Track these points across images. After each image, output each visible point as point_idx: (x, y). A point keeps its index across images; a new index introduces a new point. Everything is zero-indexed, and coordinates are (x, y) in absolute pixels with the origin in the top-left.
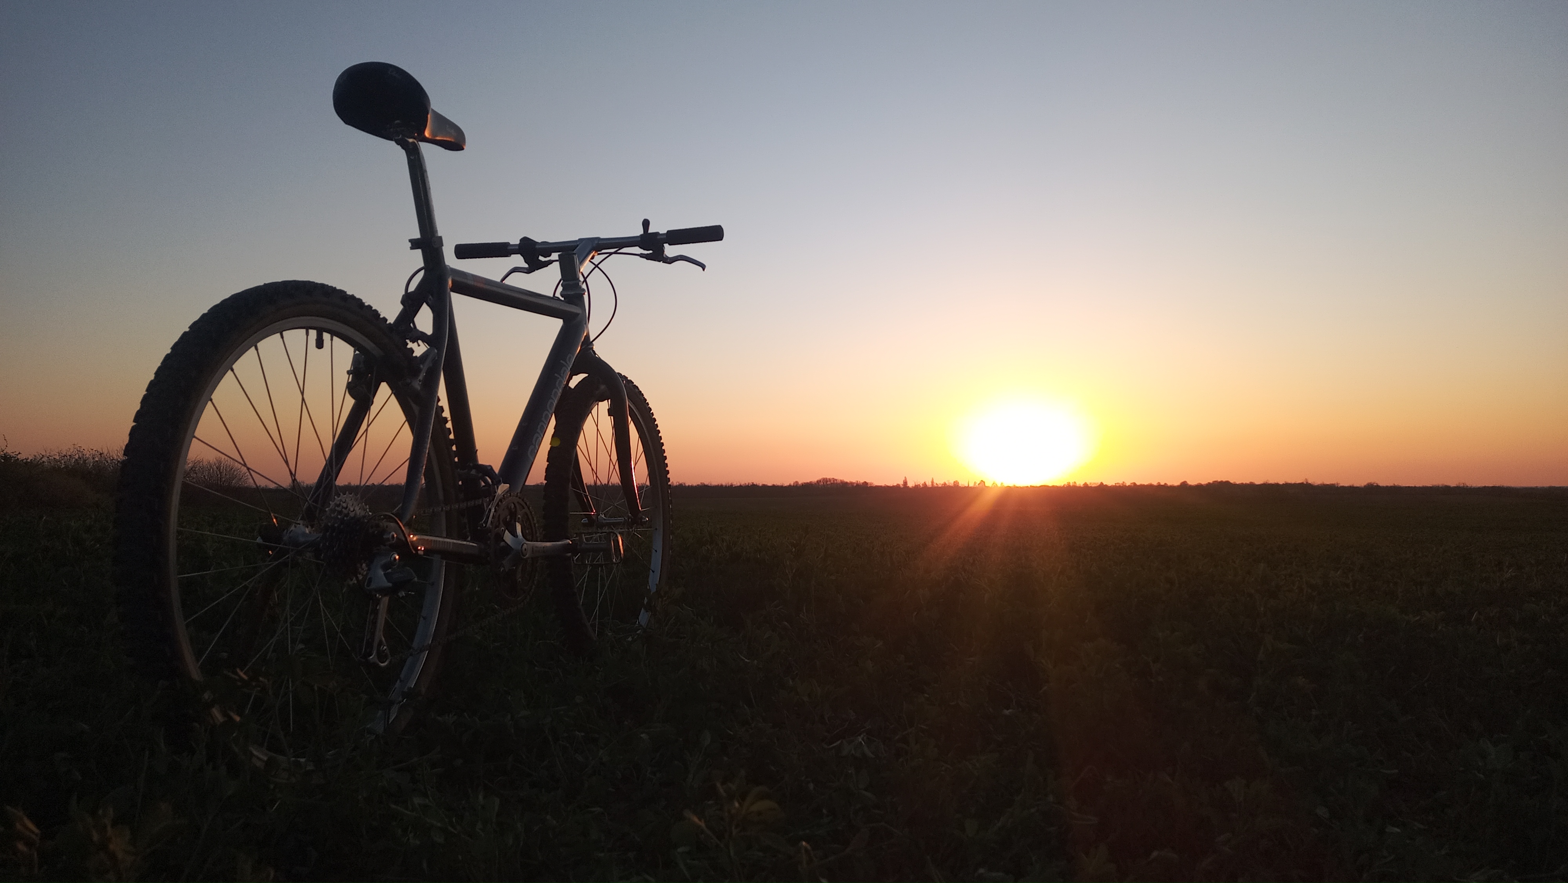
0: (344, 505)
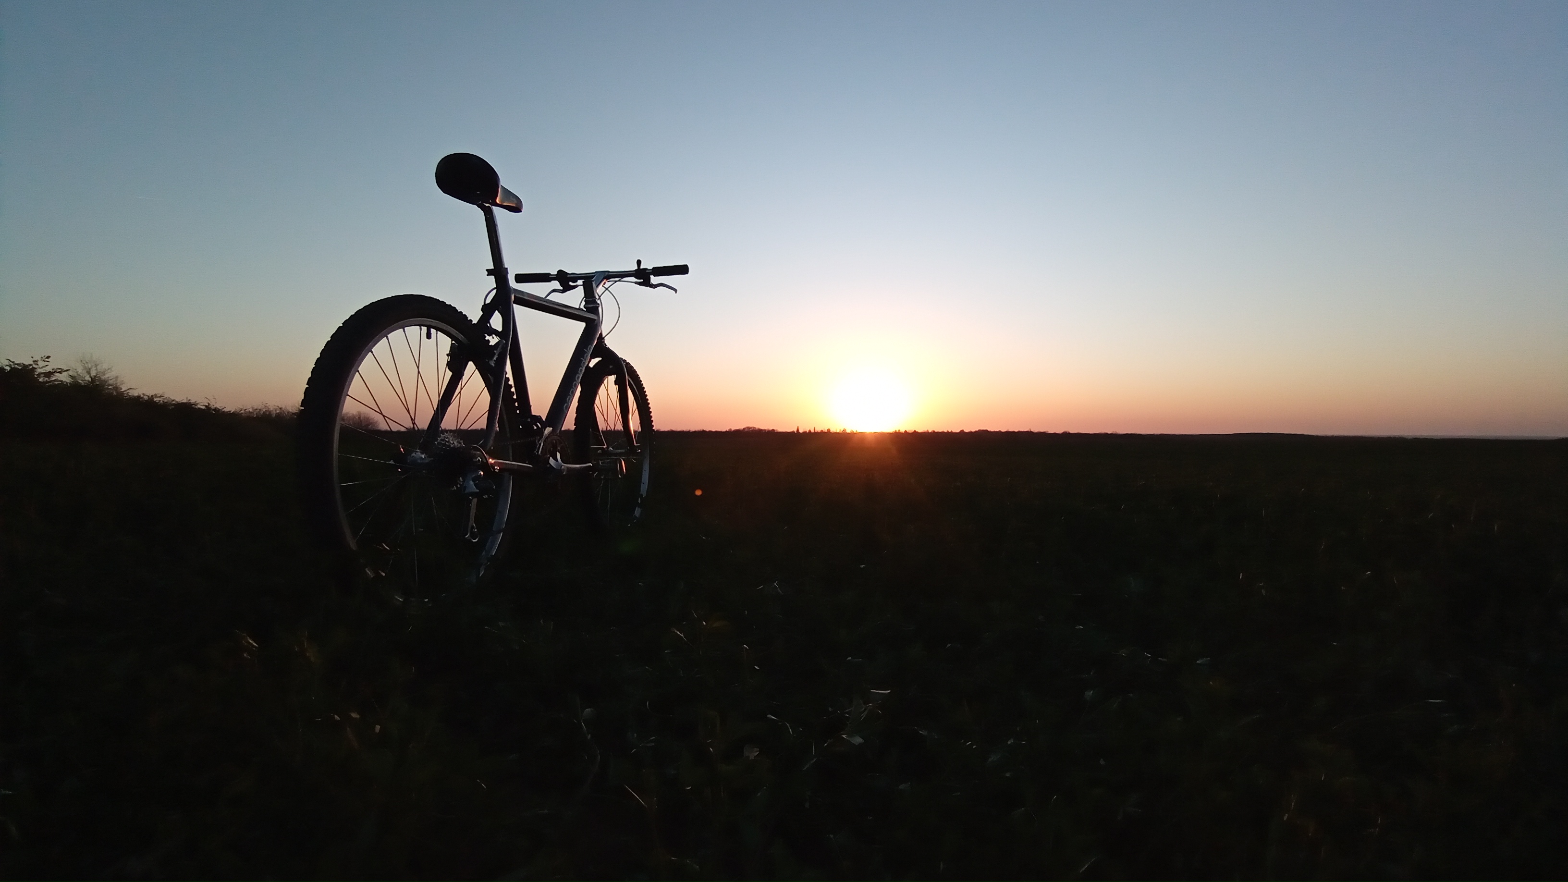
0: (447, 440)
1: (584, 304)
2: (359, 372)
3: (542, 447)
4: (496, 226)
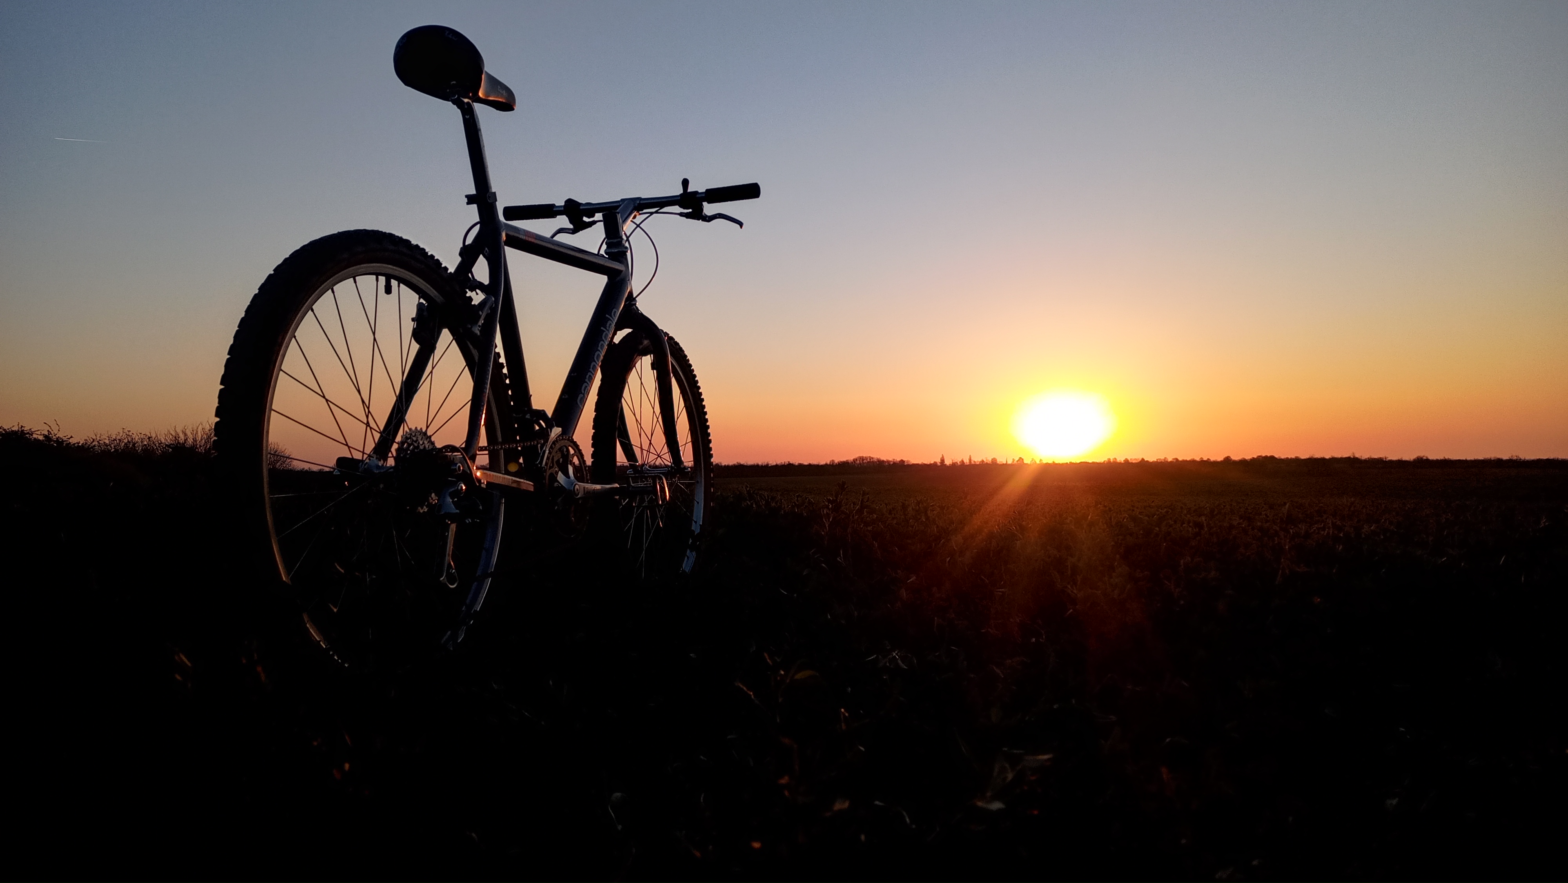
0: (414, 439)
1: (605, 248)
2: (296, 338)
3: (548, 455)
4: (479, 132)
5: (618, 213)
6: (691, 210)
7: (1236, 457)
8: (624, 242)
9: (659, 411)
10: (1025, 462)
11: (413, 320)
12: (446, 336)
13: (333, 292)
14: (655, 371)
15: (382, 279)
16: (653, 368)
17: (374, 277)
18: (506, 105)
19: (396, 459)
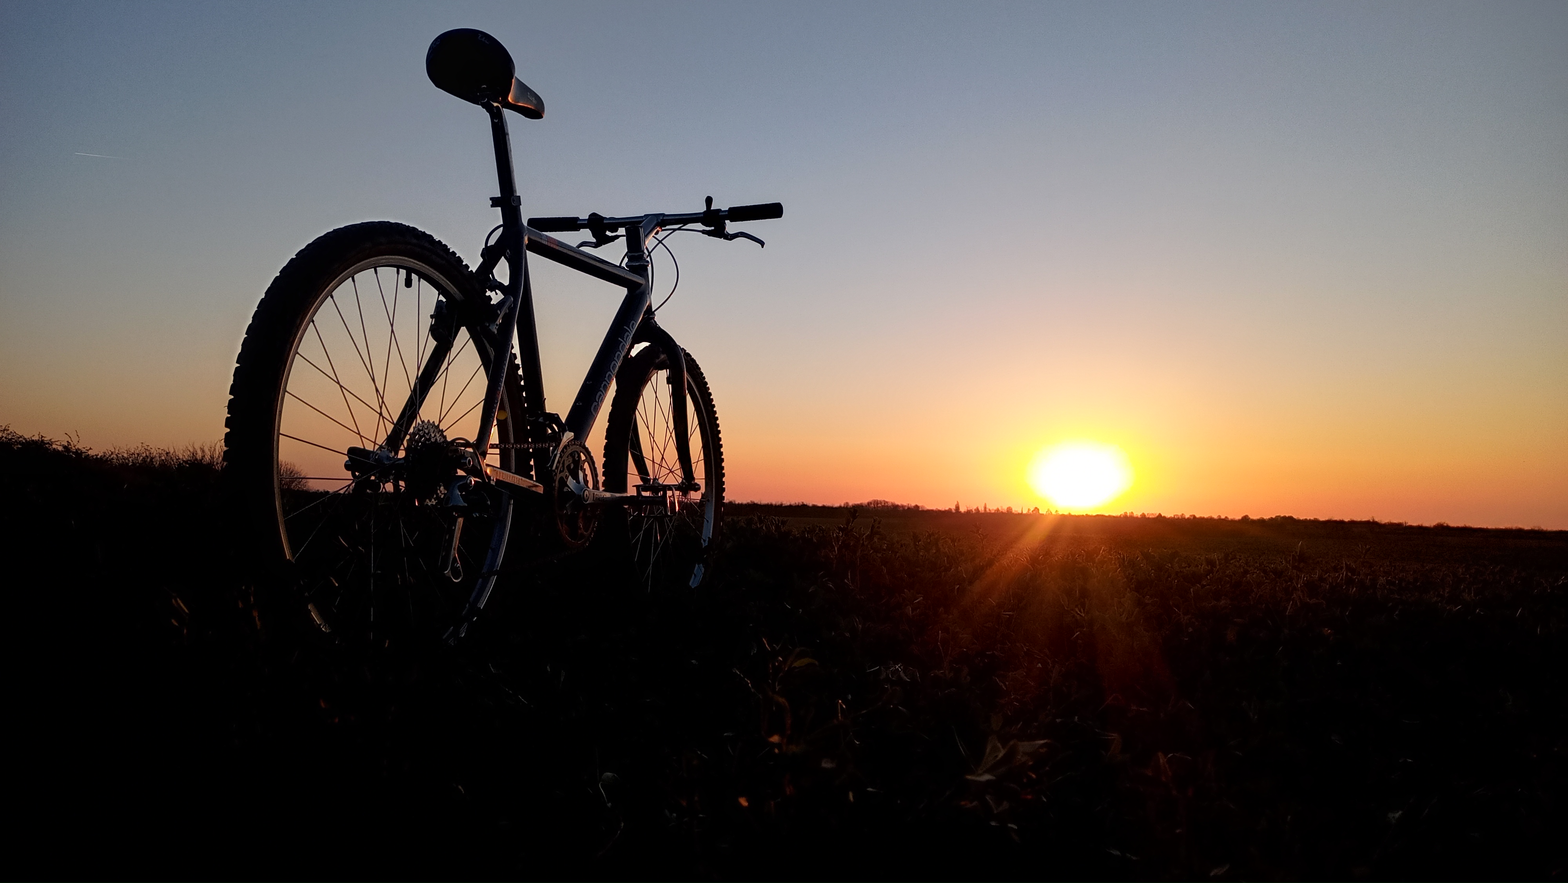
0: (427, 431)
1: (627, 261)
2: (315, 323)
3: (559, 459)
4: (507, 136)
5: (641, 227)
6: (713, 228)
7: (1254, 516)
8: (645, 256)
9: (673, 427)
10: (1041, 512)
11: (432, 316)
12: (463, 334)
13: (354, 281)
14: (670, 386)
15: (403, 272)
16: (668, 383)
17: (396, 269)
18: (535, 112)
19: (407, 450)
